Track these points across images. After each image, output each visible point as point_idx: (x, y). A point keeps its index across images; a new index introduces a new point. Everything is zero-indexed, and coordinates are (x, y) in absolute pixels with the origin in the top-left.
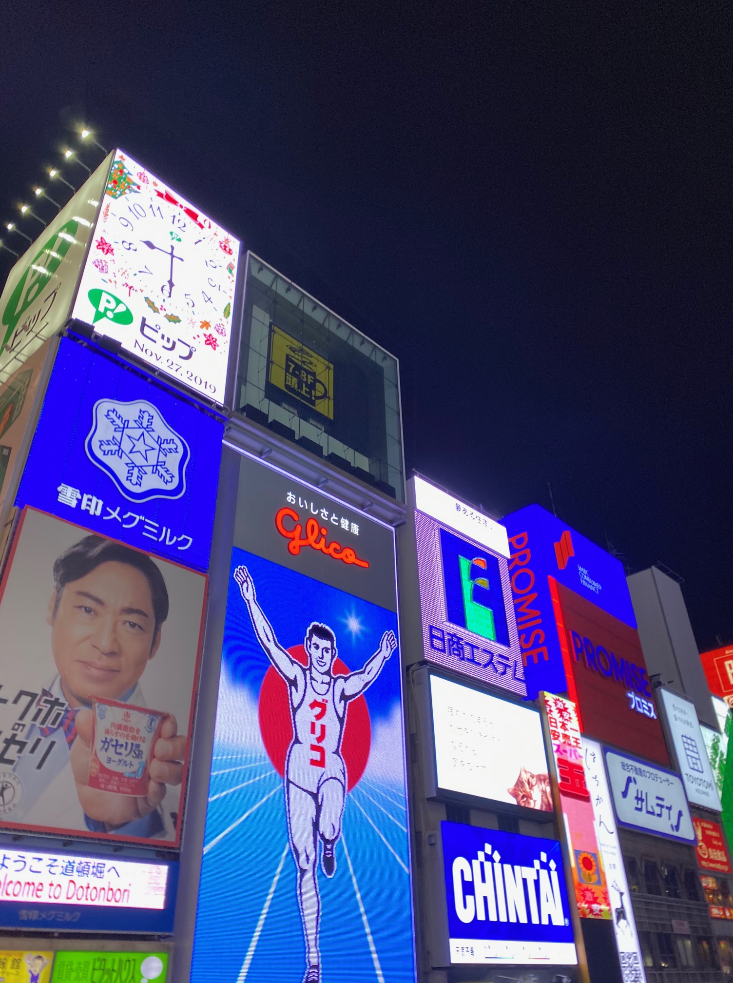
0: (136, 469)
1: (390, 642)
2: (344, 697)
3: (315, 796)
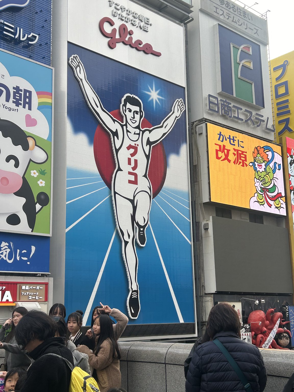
1: (180, 106)
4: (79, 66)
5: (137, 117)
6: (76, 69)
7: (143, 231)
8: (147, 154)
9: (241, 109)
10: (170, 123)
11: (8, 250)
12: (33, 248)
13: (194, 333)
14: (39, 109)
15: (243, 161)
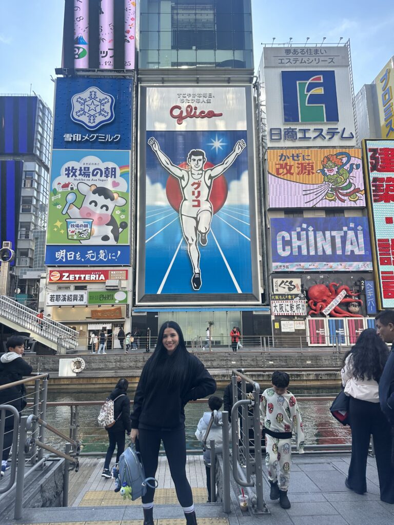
0: (92, 117)
1: (241, 145)
2: (210, 177)
3: (196, 218)
4: (154, 143)
5: (201, 163)
6: (152, 145)
7: (205, 236)
8: (209, 185)
9: (309, 130)
10: (231, 159)
11: (104, 254)
12: (119, 252)
13: (258, 301)
14: (120, 176)
15: (309, 171)
